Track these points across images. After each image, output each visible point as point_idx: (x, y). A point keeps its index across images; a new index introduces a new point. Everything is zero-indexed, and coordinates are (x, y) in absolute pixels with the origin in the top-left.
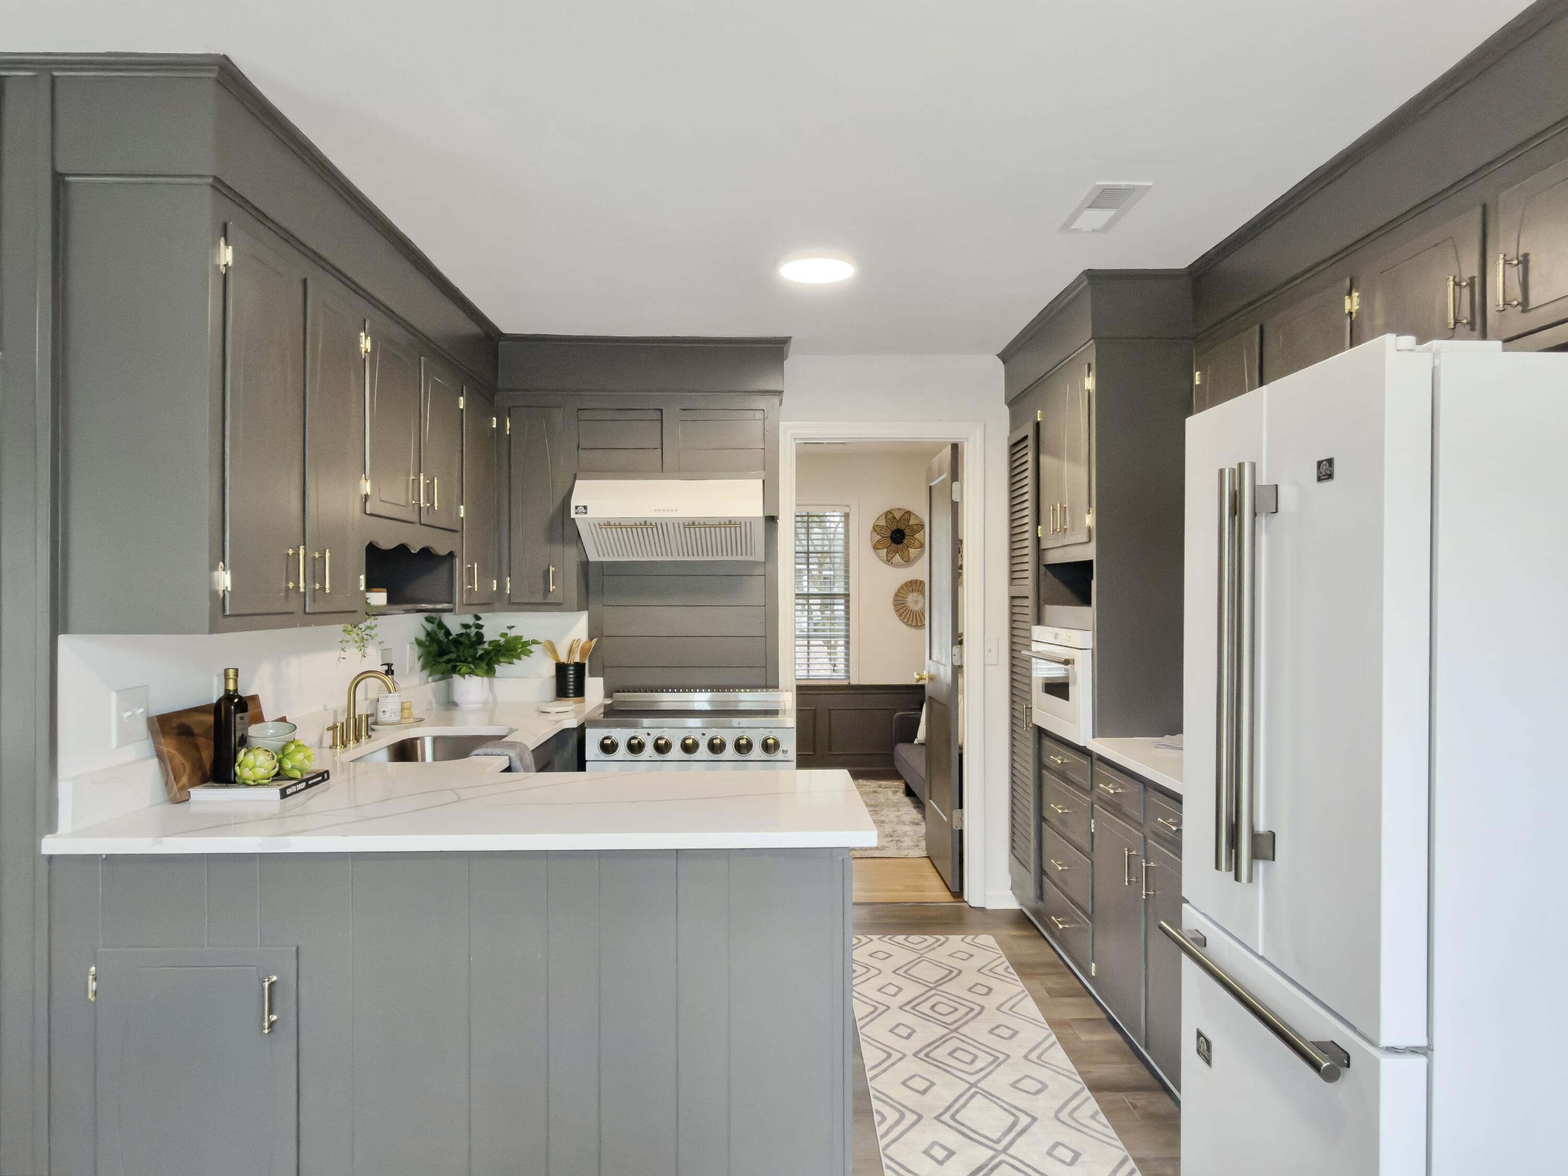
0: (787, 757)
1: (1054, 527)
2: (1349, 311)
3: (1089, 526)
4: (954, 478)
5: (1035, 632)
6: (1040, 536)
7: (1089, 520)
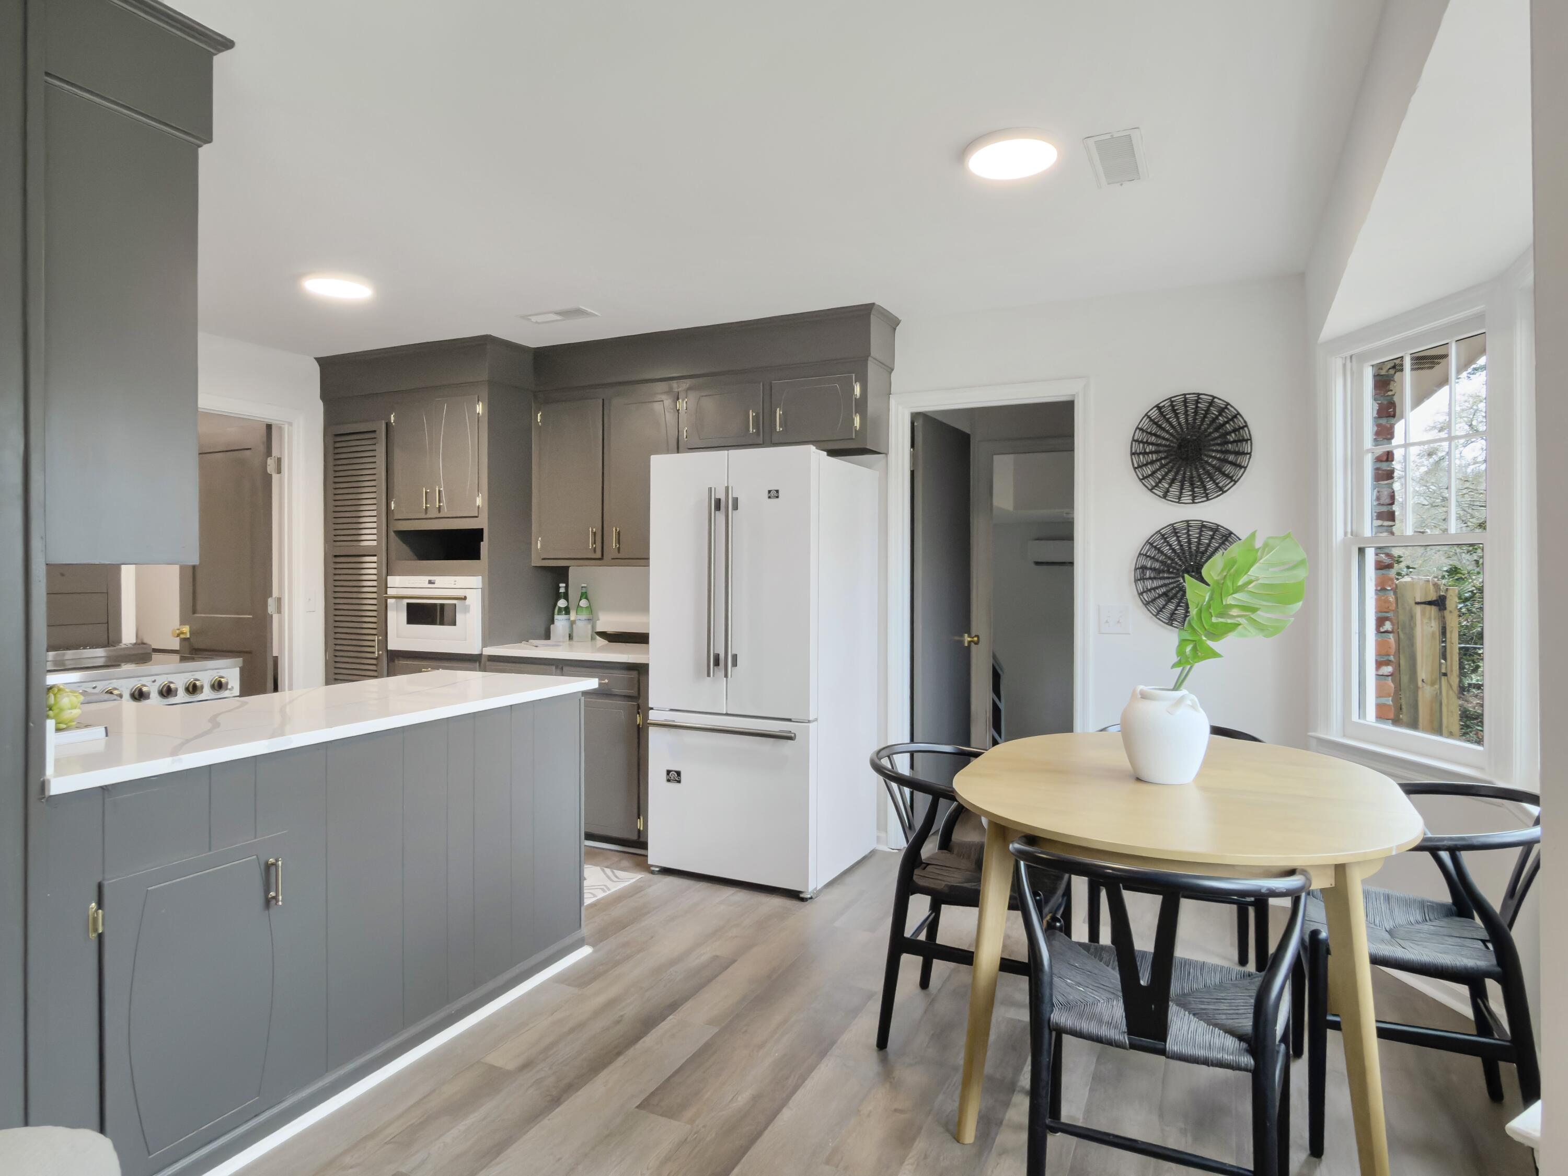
1: (426, 504)
2: (678, 409)
3: (479, 506)
4: (269, 453)
5: (393, 581)
6: (393, 508)
7: (479, 501)
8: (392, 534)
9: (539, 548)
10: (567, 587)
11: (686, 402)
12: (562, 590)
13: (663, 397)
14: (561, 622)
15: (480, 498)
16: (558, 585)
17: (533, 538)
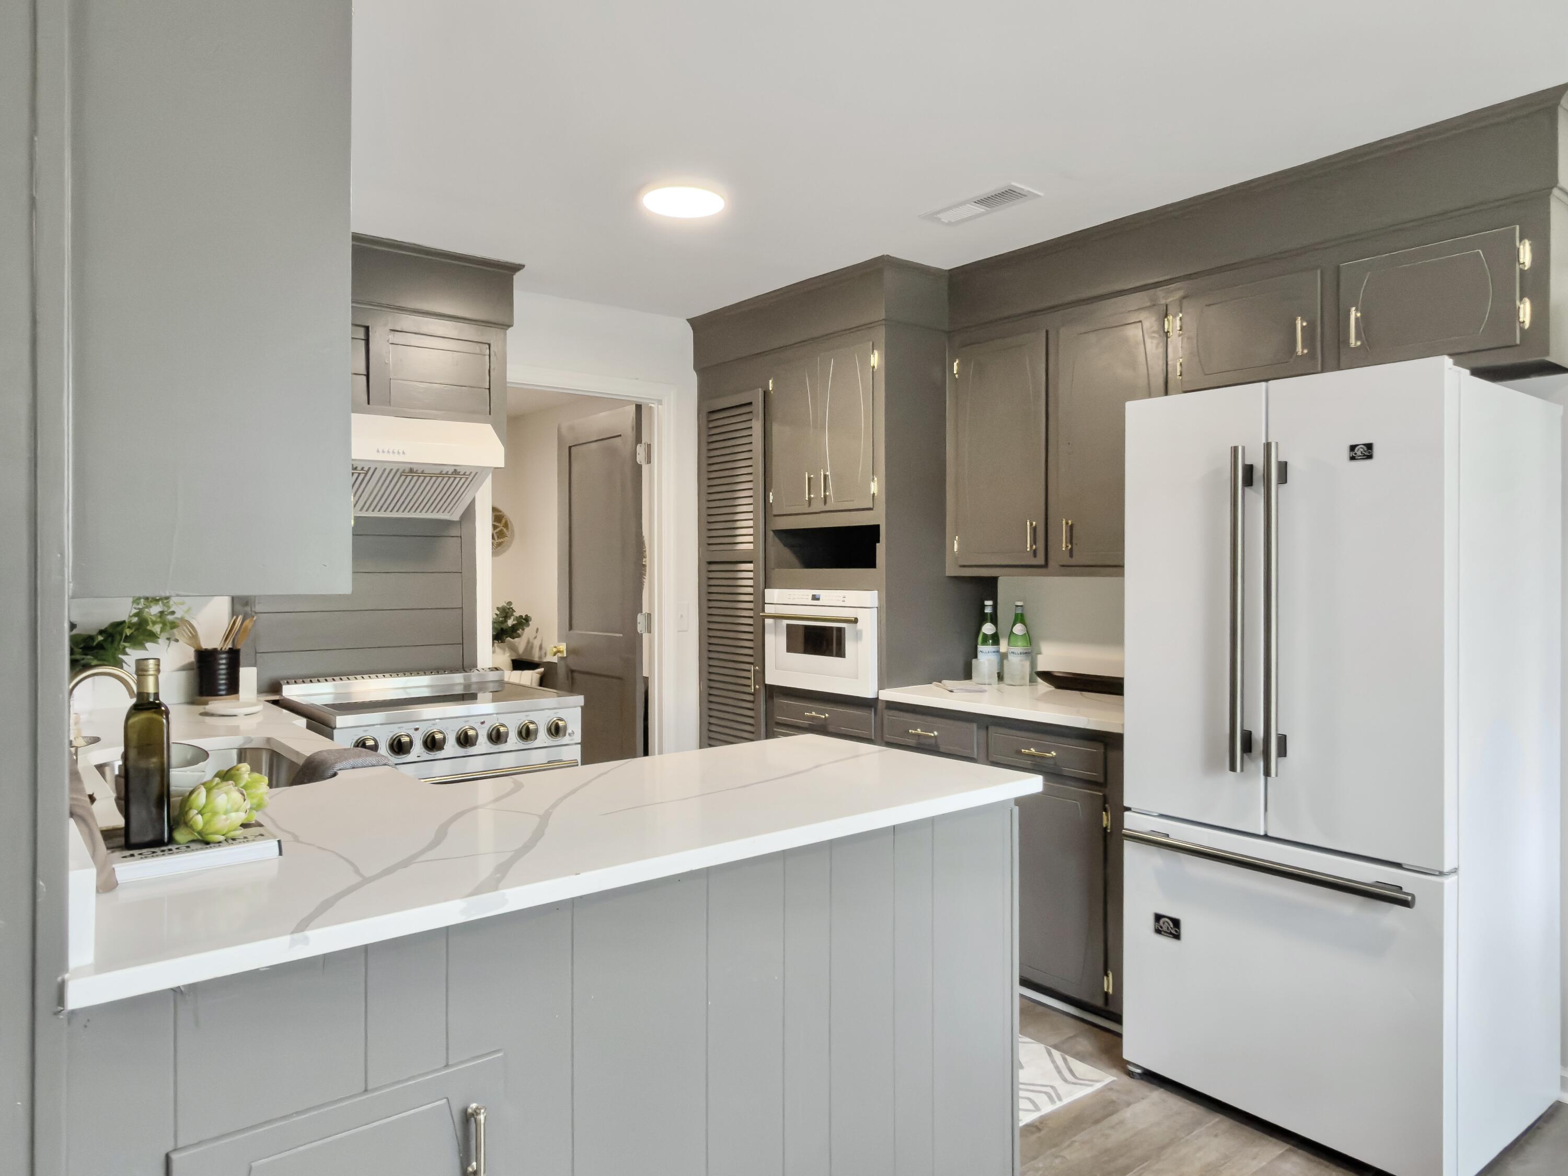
0: (573, 740)
1: (809, 494)
2: (1166, 330)
3: (874, 494)
4: (638, 440)
5: (772, 595)
6: (771, 501)
7: (874, 488)
8: (771, 534)
9: (955, 550)
10: (995, 607)
11: (1181, 319)
12: (988, 610)
13: (1142, 316)
14: (986, 657)
15: (876, 483)
16: (983, 603)
17: (947, 536)
